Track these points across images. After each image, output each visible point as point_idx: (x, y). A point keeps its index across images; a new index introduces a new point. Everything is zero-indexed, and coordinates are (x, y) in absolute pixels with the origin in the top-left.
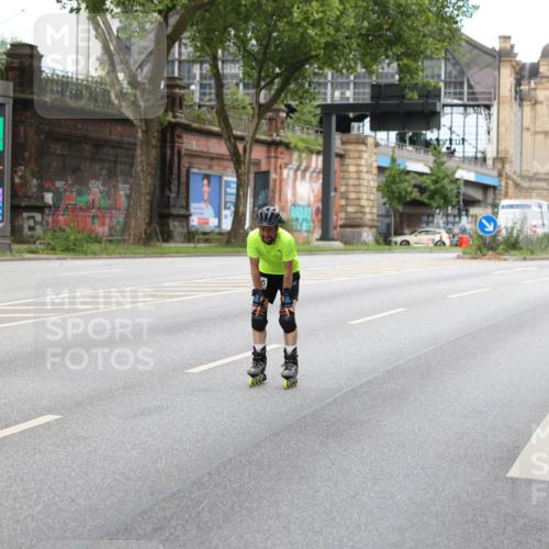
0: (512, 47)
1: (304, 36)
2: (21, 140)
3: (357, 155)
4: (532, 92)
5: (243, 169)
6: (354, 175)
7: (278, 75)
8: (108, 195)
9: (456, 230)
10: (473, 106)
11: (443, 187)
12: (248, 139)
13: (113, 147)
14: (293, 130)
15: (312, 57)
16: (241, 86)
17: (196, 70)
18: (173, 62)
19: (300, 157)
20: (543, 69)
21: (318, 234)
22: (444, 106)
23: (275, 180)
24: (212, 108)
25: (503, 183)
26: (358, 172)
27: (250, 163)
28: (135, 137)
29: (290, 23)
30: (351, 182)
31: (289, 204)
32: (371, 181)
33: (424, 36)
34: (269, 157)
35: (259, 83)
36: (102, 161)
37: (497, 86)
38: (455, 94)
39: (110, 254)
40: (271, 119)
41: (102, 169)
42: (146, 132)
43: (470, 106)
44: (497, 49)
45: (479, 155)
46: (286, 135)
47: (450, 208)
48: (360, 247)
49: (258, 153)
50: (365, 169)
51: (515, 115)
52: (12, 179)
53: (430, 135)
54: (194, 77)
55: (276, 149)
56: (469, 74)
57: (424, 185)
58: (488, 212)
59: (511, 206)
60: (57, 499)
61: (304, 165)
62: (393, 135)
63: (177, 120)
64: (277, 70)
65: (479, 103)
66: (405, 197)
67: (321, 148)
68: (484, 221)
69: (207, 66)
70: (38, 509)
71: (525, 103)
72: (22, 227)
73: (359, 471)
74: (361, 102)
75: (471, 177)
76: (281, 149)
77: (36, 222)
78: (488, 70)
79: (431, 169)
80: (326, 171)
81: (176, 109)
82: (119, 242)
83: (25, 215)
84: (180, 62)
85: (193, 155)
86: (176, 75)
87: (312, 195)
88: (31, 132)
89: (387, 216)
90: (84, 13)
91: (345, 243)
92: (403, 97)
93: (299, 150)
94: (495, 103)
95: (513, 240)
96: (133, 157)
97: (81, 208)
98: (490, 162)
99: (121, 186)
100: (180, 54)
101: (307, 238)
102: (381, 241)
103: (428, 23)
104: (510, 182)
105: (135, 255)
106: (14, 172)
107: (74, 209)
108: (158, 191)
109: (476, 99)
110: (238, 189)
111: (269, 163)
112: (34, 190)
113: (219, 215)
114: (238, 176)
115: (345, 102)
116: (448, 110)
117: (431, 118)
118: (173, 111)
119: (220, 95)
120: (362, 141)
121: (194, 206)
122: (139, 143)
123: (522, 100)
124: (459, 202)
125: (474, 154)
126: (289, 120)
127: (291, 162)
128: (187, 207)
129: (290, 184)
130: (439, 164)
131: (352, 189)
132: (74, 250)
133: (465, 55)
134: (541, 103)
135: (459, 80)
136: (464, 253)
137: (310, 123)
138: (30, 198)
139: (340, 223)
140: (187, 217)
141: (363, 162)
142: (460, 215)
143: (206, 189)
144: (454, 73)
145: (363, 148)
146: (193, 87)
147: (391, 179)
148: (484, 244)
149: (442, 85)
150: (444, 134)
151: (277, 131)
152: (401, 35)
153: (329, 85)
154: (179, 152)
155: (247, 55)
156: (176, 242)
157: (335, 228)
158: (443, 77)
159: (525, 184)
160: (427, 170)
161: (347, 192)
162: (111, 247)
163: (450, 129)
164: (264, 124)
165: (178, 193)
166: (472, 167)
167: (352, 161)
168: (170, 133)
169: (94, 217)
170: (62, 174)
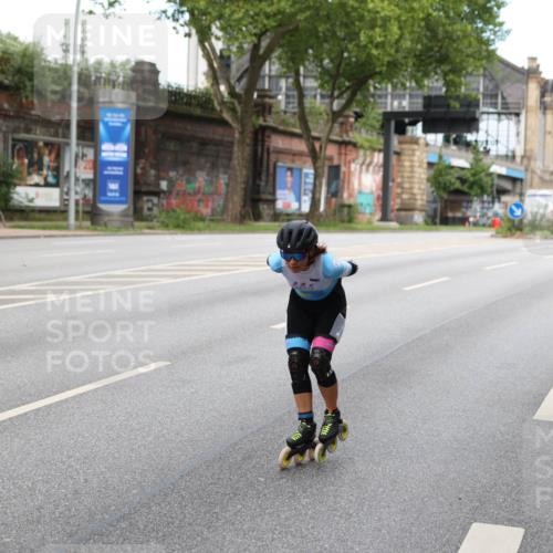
0: (538, 66)
1: (369, 55)
2: (143, 138)
3: (410, 152)
5: (319, 164)
6: (409, 169)
7: (348, 88)
8: (211, 183)
9: (490, 214)
10: (505, 114)
11: (481, 180)
12: (324, 139)
13: (216, 145)
14: (360, 132)
15: (376, 73)
16: (318, 97)
17: (283, 83)
18: (264, 77)
19: (365, 155)
21: (378, 216)
22: (483, 113)
23: (345, 172)
24: (295, 114)
25: (529, 177)
26: (412, 166)
27: (325, 158)
28: (233, 137)
29: (358, 46)
30: (406, 174)
31: (356, 191)
32: (422, 174)
33: (468, 56)
34: (340, 154)
35: (332, 94)
36: (206, 156)
37: (524, 97)
38: (491, 104)
39: (211, 230)
40: (342, 124)
41: (206, 162)
42: (242, 133)
43: (503, 114)
44: (526, 68)
45: (510, 154)
46: (353, 136)
47: (485, 196)
48: (412, 227)
49: (331, 150)
50: (417, 164)
51: (539, 122)
52: (135, 169)
53: (470, 137)
54: (281, 89)
55: (346, 147)
56: (503, 87)
57: (465, 178)
58: (516, 199)
59: (535, 196)
60: (165, 431)
61: (368, 161)
62: (440, 136)
63: (267, 124)
64: (347, 84)
65: (511, 111)
66: (449, 187)
67: (381, 147)
68: (514, 208)
69: (291, 81)
70: (150, 439)
71: (548, 111)
72: (142, 209)
74: (415, 110)
75: (503, 171)
76: (350, 147)
77: (153, 204)
78: (518, 85)
79: (471, 165)
80: (386, 165)
81: (266, 114)
82: (218, 221)
83: (145, 198)
84: (270, 77)
85: (280, 152)
86: (267, 86)
87: (374, 185)
88: (150, 132)
90: (195, 38)
91: (401, 223)
92: (448, 106)
93: (364, 148)
94: (524, 111)
95: (537, 222)
96: (231, 153)
97: (190, 194)
98: (518, 159)
99: (221, 176)
100: (270, 70)
101: (370, 219)
102: (429, 221)
103: (470, 45)
104: (535, 176)
105: (233, 232)
106: (136, 164)
107: (185, 194)
108: (251, 181)
110: (315, 179)
112: (153, 178)
113: (299, 200)
114: (316, 169)
115: (401, 110)
116: (485, 116)
117: (471, 123)
118: (264, 117)
119: (301, 104)
120: (415, 141)
121: (279, 193)
122: (236, 142)
123: (545, 109)
124: (492, 192)
125: (505, 153)
126: (357, 124)
127: (357, 158)
128: (274, 193)
129: (357, 175)
130: (477, 160)
131: (406, 180)
132: (183, 227)
133: (499, 72)
135: (494, 93)
136: (497, 233)
137: (372, 126)
138: (150, 185)
139: (397, 207)
140: (273, 202)
141: (416, 158)
142: (493, 202)
143: (289, 179)
144: (491, 86)
145: (415, 147)
146: (280, 97)
147: (438, 172)
148: (514, 226)
149: (481, 97)
150: (481, 136)
151: (347, 132)
152: (448, 56)
153: (389, 97)
154: (268, 149)
155: (325, 71)
156: (264, 221)
157: (392, 211)
158: (481, 89)
159: (547, 177)
160: (467, 165)
161: (402, 182)
162: (213, 225)
163: (487, 132)
164: (337, 127)
165: (267, 182)
166: (504, 162)
167: (407, 158)
168: (261, 134)
169: (199, 201)
170: (174, 166)
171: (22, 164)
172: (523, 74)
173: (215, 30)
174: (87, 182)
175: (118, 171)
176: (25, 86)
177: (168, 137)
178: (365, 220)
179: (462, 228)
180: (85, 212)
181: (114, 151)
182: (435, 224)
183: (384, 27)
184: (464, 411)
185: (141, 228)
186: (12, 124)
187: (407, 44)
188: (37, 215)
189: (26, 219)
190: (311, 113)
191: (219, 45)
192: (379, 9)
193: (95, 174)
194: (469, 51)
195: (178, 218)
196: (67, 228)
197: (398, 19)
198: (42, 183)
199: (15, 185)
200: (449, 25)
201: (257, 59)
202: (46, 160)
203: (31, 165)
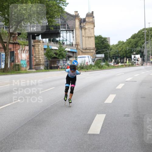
0: (78, 14)
3: (38, 45)
4: (84, 26)
5: (7, 51)
6: (37, 51)
9: (66, 65)
10: (69, 31)
11: (62, 53)
12: (8, 43)
14: (20, 40)
16: (5, 28)
19: (22, 47)
20: (87, 20)
21: (28, 68)
22: (61, 31)
23: (16, 53)
25: (78, 51)
26: (39, 50)
27: (8, 49)
30: (37, 53)
31: (20, 60)
32: (42, 52)
33: (55, 12)
34: (14, 47)
37: (75, 25)
38: (64, 27)
40: (13, 37)
43: (68, 31)
44: (74, 15)
45: (71, 44)
46: (18, 41)
47: (64, 59)
48: (40, 70)
49: (11, 46)
50: (40, 49)
51: (80, 33)
53: (57, 39)
55: (15, 45)
56: (67, 22)
57: (57, 53)
58: (75, 59)
59: (81, 57)
61: (24, 49)
62: (47, 40)
65: (70, 30)
66: (52, 56)
67: (28, 44)
71: (82, 29)
73: (46, 135)
75: (69, 50)
76: (17, 45)
78: (72, 21)
79: (59, 48)
87: (26, 57)
89: (47, 62)
91: (36, 70)
92: (50, 29)
93: (22, 45)
94: (75, 30)
95: (82, 66)
98: (74, 46)
101: (25, 69)
102: (46, 69)
103: (55, 8)
104: (80, 51)
109: (69, 29)
110: (6, 56)
111: (14, 49)
114: (5, 53)
116: (62, 32)
117: (58, 34)
120: (39, 41)
123: (82, 28)
124: (66, 57)
125: (69, 44)
126: (19, 37)
127: (20, 48)
129: (20, 54)
130: (61, 47)
131: (37, 55)
133: (66, 17)
134: (87, 29)
135: (64, 24)
137: (25, 37)
139: (34, 64)
141: (40, 47)
142: (67, 60)
144: (63, 22)
145: (40, 43)
147: (48, 52)
150: (61, 39)
151: (15, 40)
157: (33, 66)
158: (60, 23)
159: (84, 51)
160: (57, 49)
161: (36, 56)
163: (63, 37)
166: (69, 47)
167: (37, 47)
172: (74, 17)
178: (24, 70)
179: (57, 70)
182: (48, 69)
184: (64, 133)
190: (2, 33)
194: (55, 10)
200: (48, 2)
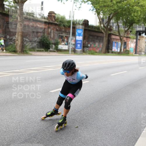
1: (134, 18)
5: (122, 41)
8: (99, 45)
12: (123, 36)
13: (100, 37)
14: (131, 35)
15: (135, 22)
16: (122, 27)
17: (115, 24)
18: (111, 23)
19: (132, 40)
21: (134, 53)
23: (127, 43)
24: (117, 31)
28: (104, 35)
29: (131, 16)
31: (130, 48)
34: (126, 40)
35: (125, 27)
36: (98, 39)
39: (98, 55)
41: (98, 41)
42: (106, 35)
46: (129, 36)
48: (142, 55)
49: (125, 39)
52: (83, 42)
63: (111, 33)
64: (129, 25)
67: (136, 38)
69: (117, 24)
72: (84, 50)
74: (143, 30)
76: (129, 38)
77: (87, 49)
80: (136, 42)
81: (111, 31)
83: (85, 48)
84: (112, 23)
85: (114, 39)
86: (111, 25)
87: (134, 46)
88: (87, 34)
90: (97, 14)
91: (139, 54)
93: (132, 38)
96: (103, 39)
97: (94, 47)
99: (101, 44)
100: (112, 21)
105: (103, 55)
106: (84, 41)
112: (87, 44)
113: (117, 49)
114: (121, 43)
115: (140, 30)
119: (118, 29)
120: (143, 37)
126: (130, 33)
127: (130, 40)
128: (112, 47)
129: (130, 44)
132: (93, 54)
137: (134, 34)
139: (139, 51)
140: (112, 49)
141: (143, 41)
145: (143, 38)
146: (114, 27)
151: (128, 35)
153: (138, 27)
154: (111, 38)
155: (124, 22)
156: (110, 53)
161: (140, 46)
162: (99, 54)
164: (126, 34)
165: (111, 45)
167: (141, 41)
168: (110, 35)
169: (97, 49)
170: (91, 41)
171: (60, 40)
173: (101, 13)
174: (73, 44)
175: (80, 42)
176: (61, 25)
177: (90, 35)
178: (131, 54)
180: (73, 51)
181: (79, 38)
183: (137, 12)
185: (84, 54)
186: (59, 32)
187: (142, 16)
188: (63, 51)
189: (61, 52)
190: (121, 31)
191: (101, 16)
192: (136, 9)
193: (75, 43)
195: (92, 52)
196: (69, 54)
197: (140, 11)
198: (64, 44)
199: (59, 45)
201: (110, 19)
202: (65, 40)
203: (62, 41)
